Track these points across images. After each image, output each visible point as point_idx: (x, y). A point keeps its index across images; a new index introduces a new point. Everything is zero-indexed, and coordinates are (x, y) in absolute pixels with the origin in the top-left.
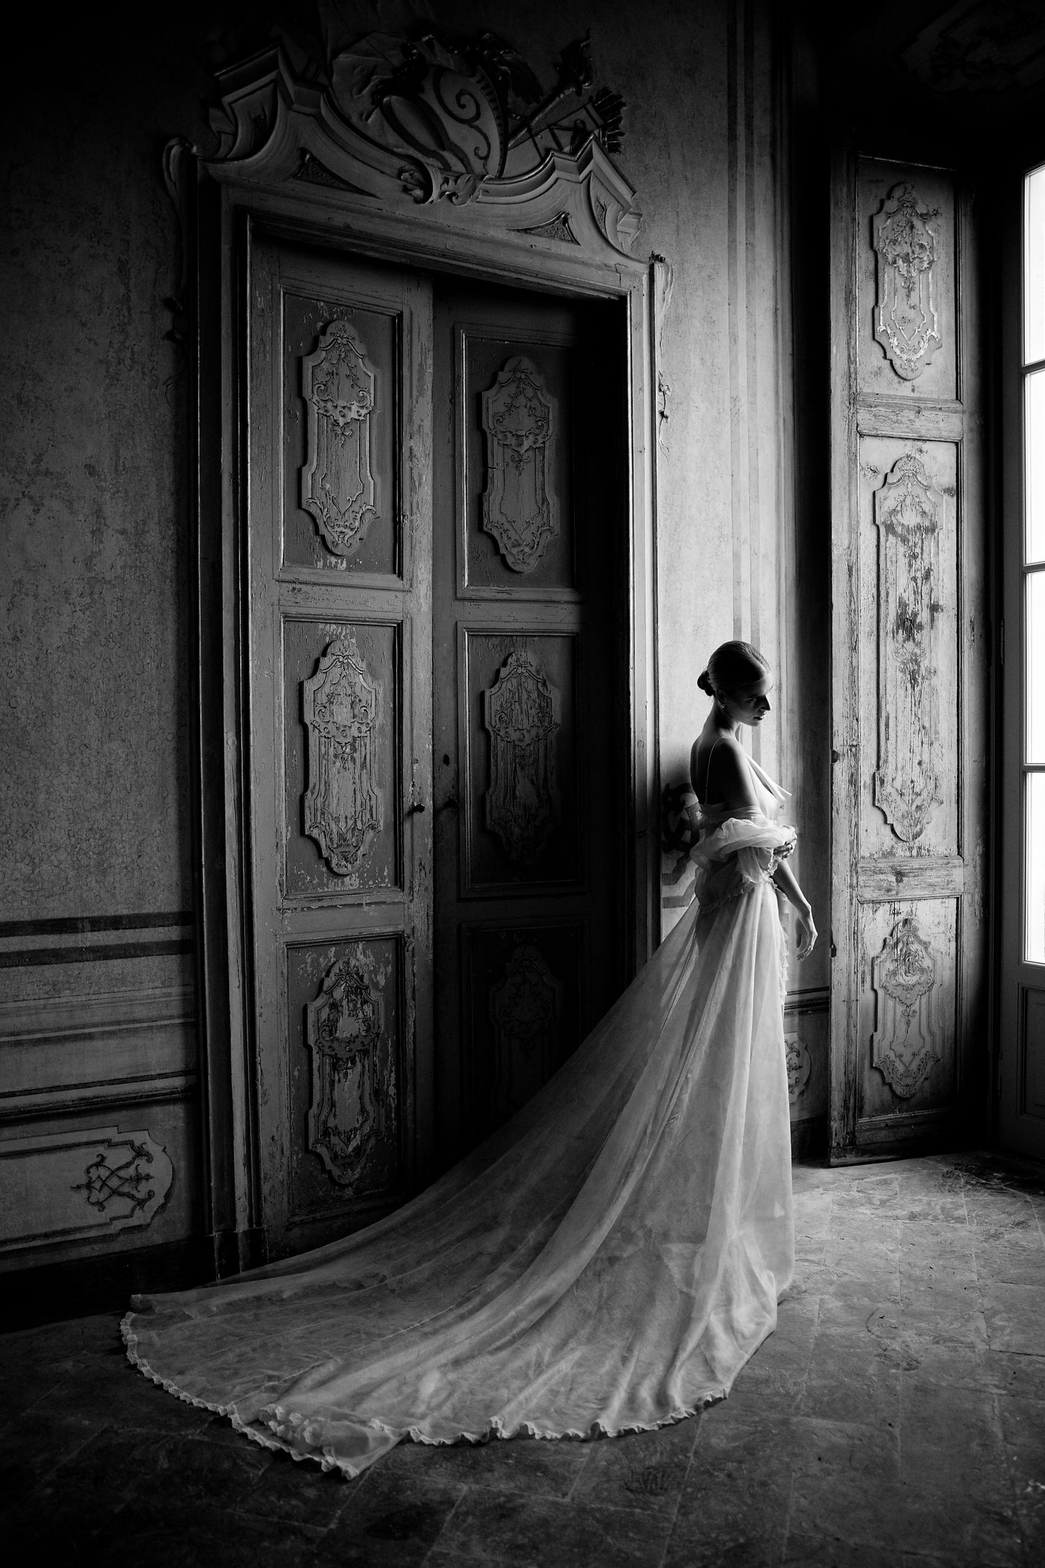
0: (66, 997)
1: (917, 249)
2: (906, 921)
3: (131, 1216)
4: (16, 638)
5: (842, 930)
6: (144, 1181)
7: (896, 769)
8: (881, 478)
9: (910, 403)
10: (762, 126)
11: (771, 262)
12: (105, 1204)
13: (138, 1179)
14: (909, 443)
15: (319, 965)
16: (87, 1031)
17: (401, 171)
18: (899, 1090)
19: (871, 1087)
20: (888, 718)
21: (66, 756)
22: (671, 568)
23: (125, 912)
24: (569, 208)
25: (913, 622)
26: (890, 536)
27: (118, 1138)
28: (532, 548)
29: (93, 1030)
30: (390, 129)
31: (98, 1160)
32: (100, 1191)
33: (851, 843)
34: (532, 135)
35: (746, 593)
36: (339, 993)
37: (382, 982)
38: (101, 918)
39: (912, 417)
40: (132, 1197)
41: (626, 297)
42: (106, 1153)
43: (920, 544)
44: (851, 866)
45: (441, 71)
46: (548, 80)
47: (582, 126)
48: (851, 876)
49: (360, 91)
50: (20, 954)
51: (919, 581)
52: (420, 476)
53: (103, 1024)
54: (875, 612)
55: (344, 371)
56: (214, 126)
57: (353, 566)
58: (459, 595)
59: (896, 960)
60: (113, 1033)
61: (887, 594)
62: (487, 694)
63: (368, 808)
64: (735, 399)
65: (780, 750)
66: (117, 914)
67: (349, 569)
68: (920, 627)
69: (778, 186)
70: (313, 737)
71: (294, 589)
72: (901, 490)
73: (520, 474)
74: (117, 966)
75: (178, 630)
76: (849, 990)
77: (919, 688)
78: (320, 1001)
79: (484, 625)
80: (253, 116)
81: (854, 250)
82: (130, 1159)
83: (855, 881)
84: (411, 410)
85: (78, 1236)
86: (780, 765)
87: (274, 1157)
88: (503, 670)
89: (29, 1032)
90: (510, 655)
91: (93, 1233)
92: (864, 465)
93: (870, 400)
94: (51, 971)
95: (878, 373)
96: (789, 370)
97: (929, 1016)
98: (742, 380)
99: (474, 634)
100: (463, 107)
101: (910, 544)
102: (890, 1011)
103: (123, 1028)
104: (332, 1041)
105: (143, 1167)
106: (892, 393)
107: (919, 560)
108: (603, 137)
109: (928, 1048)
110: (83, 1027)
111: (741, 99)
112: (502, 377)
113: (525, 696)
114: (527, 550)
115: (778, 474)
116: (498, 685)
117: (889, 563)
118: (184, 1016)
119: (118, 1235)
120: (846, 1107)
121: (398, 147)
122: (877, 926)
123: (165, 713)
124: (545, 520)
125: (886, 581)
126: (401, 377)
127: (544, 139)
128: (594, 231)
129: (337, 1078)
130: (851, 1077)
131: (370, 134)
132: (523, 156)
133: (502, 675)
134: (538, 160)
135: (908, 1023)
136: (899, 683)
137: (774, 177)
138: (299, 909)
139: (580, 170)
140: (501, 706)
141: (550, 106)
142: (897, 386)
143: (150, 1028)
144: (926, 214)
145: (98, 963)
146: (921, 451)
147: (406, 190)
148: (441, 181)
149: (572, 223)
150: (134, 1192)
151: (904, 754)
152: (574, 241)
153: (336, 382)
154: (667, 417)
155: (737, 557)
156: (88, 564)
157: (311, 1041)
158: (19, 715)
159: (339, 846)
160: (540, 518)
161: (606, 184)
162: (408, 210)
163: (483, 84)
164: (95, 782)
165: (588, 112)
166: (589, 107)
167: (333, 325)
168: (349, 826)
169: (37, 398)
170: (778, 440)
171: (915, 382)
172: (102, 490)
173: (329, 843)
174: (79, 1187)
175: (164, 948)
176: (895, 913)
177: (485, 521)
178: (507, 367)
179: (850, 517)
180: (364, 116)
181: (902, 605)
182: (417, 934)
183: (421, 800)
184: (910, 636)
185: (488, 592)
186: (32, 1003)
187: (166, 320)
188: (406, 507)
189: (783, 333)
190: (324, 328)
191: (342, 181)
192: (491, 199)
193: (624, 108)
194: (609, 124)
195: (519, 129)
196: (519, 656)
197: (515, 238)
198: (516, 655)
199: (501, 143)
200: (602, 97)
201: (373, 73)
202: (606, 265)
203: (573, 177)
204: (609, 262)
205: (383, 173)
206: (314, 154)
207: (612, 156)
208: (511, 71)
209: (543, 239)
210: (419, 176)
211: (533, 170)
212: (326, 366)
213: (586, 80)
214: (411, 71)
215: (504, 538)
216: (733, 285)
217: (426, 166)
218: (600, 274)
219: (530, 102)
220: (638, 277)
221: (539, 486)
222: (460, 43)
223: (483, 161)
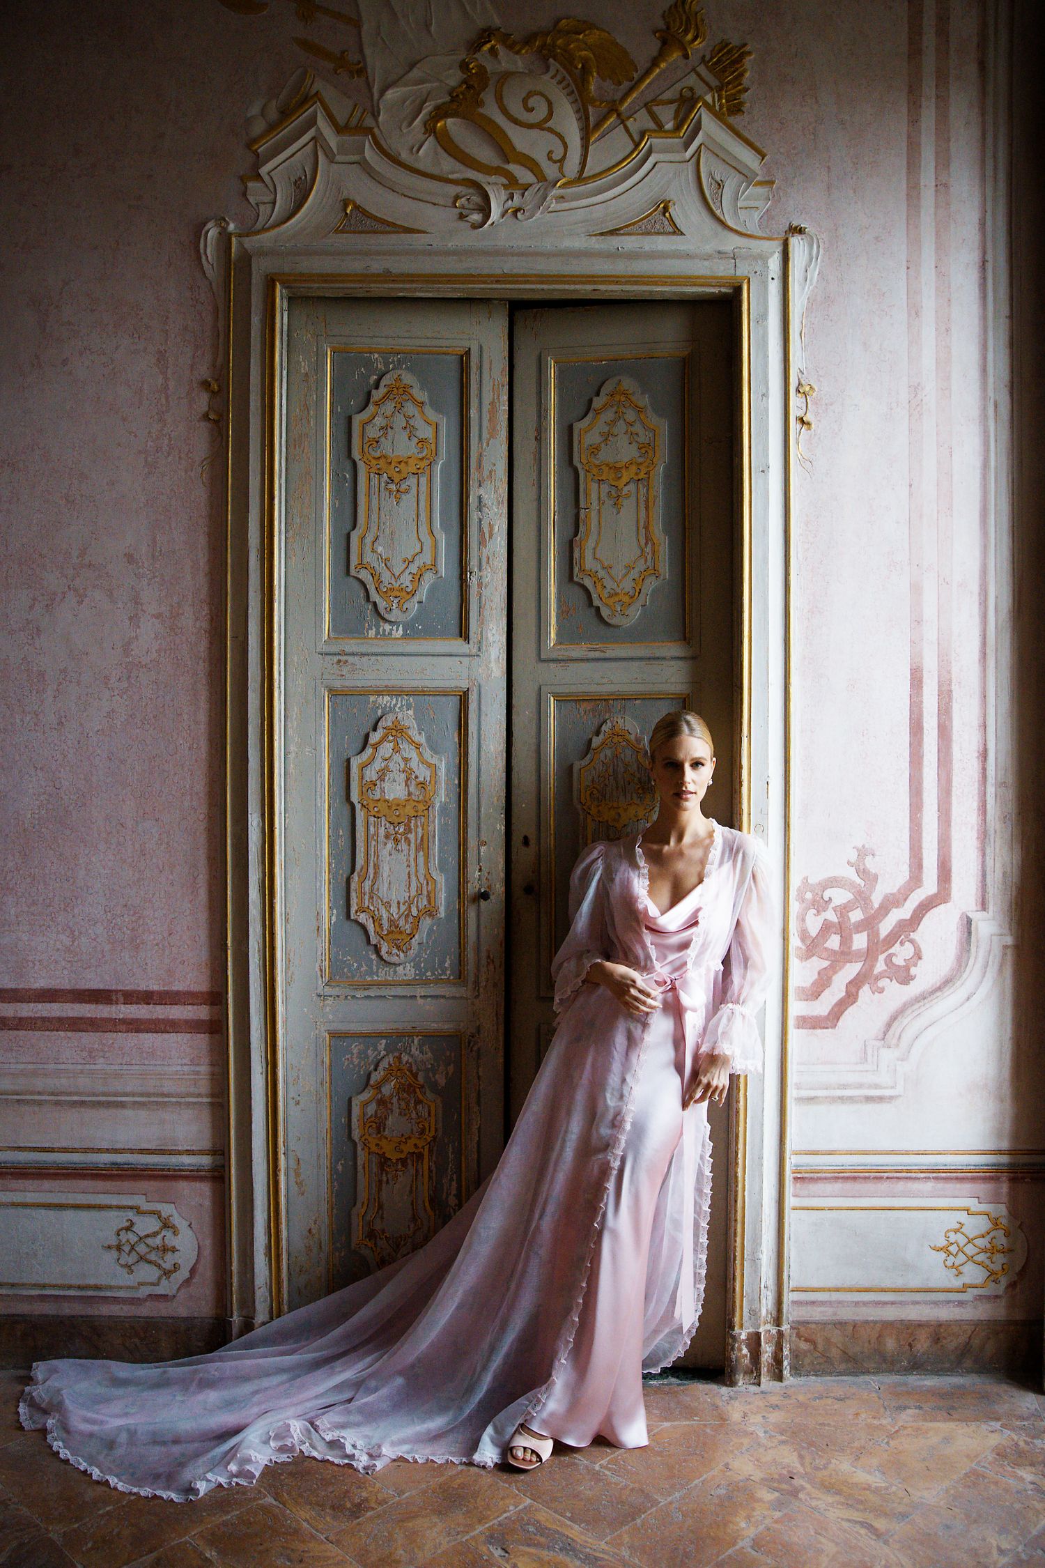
0: (100, 1064)
3: (157, 1284)
4: (60, 723)
6: (170, 1253)
11: (976, 201)
12: (133, 1267)
13: (165, 1249)
15: (367, 1057)
16: (119, 1099)
17: (457, 198)
21: (104, 835)
23: (156, 988)
24: (671, 194)
27: (146, 1206)
28: (632, 597)
29: (123, 1099)
30: (445, 155)
31: (128, 1224)
32: (129, 1255)
34: (622, 120)
35: (930, 633)
36: (387, 1090)
37: (442, 1081)
38: (134, 991)
40: (159, 1266)
41: (738, 290)
42: (135, 1219)
45: (506, 76)
46: (642, 48)
47: (690, 94)
49: (410, 124)
50: (60, 1019)
52: (491, 526)
53: (134, 1095)
55: (400, 421)
56: (252, 199)
57: (411, 632)
58: (543, 656)
60: (143, 1104)
62: (576, 767)
63: (425, 893)
64: (915, 389)
65: (984, 836)
66: (147, 989)
67: (405, 636)
69: (990, 102)
70: (360, 815)
71: (339, 661)
73: (619, 513)
74: (148, 1039)
75: (210, 710)
78: (366, 1096)
79: (573, 689)
80: (293, 180)
82: (156, 1229)
84: (480, 454)
85: (109, 1294)
86: (984, 855)
87: (311, 1250)
88: (595, 739)
89: (70, 1094)
90: (605, 721)
91: (121, 1294)
94: (89, 1039)
96: (1004, 339)
98: (928, 360)
99: (561, 700)
100: (532, 110)
103: (153, 1101)
104: (380, 1139)
105: (171, 1240)
108: (720, 98)
110: (116, 1095)
112: (598, 403)
113: (622, 768)
114: (626, 599)
115: (984, 477)
116: (589, 756)
118: (212, 1095)
119: (145, 1300)
121: (452, 173)
123: (197, 793)
124: (649, 563)
126: (469, 420)
127: (641, 120)
128: (704, 213)
129: (384, 1179)
131: (420, 166)
132: (611, 146)
133: (594, 745)
134: (631, 147)
137: (984, 93)
138: (342, 997)
139: (687, 146)
140: (593, 780)
141: (647, 81)
143: (179, 1103)
145: (130, 1035)
147: (462, 217)
148: (504, 196)
149: (675, 211)
150: (161, 1262)
152: (677, 231)
153: (390, 438)
154: (809, 424)
155: (916, 589)
156: (126, 650)
157: (356, 1135)
158: (63, 795)
159: (390, 932)
160: (643, 560)
161: (722, 155)
162: (466, 238)
163: (559, 78)
164: (130, 860)
165: (699, 75)
166: (702, 69)
167: (388, 376)
168: (402, 911)
169: (82, 496)
170: (986, 433)
172: (139, 576)
173: (378, 929)
174: (109, 1247)
175: (193, 1026)
177: (576, 570)
178: (604, 391)
180: (415, 149)
182: (485, 1034)
183: (489, 887)
185: (578, 651)
186: (70, 1067)
187: (203, 401)
188: (473, 563)
189: (995, 291)
190: (378, 381)
191: (389, 224)
192: (566, 205)
193: (748, 58)
194: (729, 83)
195: (605, 118)
196: (615, 723)
197: (597, 244)
198: (612, 722)
199: (582, 139)
200: (719, 51)
201: (425, 102)
202: (719, 252)
203: (677, 157)
204: (721, 249)
205: (435, 204)
206: (358, 203)
207: (731, 120)
208: (594, 54)
209: (633, 238)
210: (477, 199)
211: (624, 160)
212: (379, 421)
213: (695, 38)
214: (469, 87)
215: (599, 586)
216: (914, 243)
217: (484, 186)
218: (706, 263)
219: (620, 83)
220: (763, 258)
221: (642, 524)
222: (528, 41)
223: (559, 164)
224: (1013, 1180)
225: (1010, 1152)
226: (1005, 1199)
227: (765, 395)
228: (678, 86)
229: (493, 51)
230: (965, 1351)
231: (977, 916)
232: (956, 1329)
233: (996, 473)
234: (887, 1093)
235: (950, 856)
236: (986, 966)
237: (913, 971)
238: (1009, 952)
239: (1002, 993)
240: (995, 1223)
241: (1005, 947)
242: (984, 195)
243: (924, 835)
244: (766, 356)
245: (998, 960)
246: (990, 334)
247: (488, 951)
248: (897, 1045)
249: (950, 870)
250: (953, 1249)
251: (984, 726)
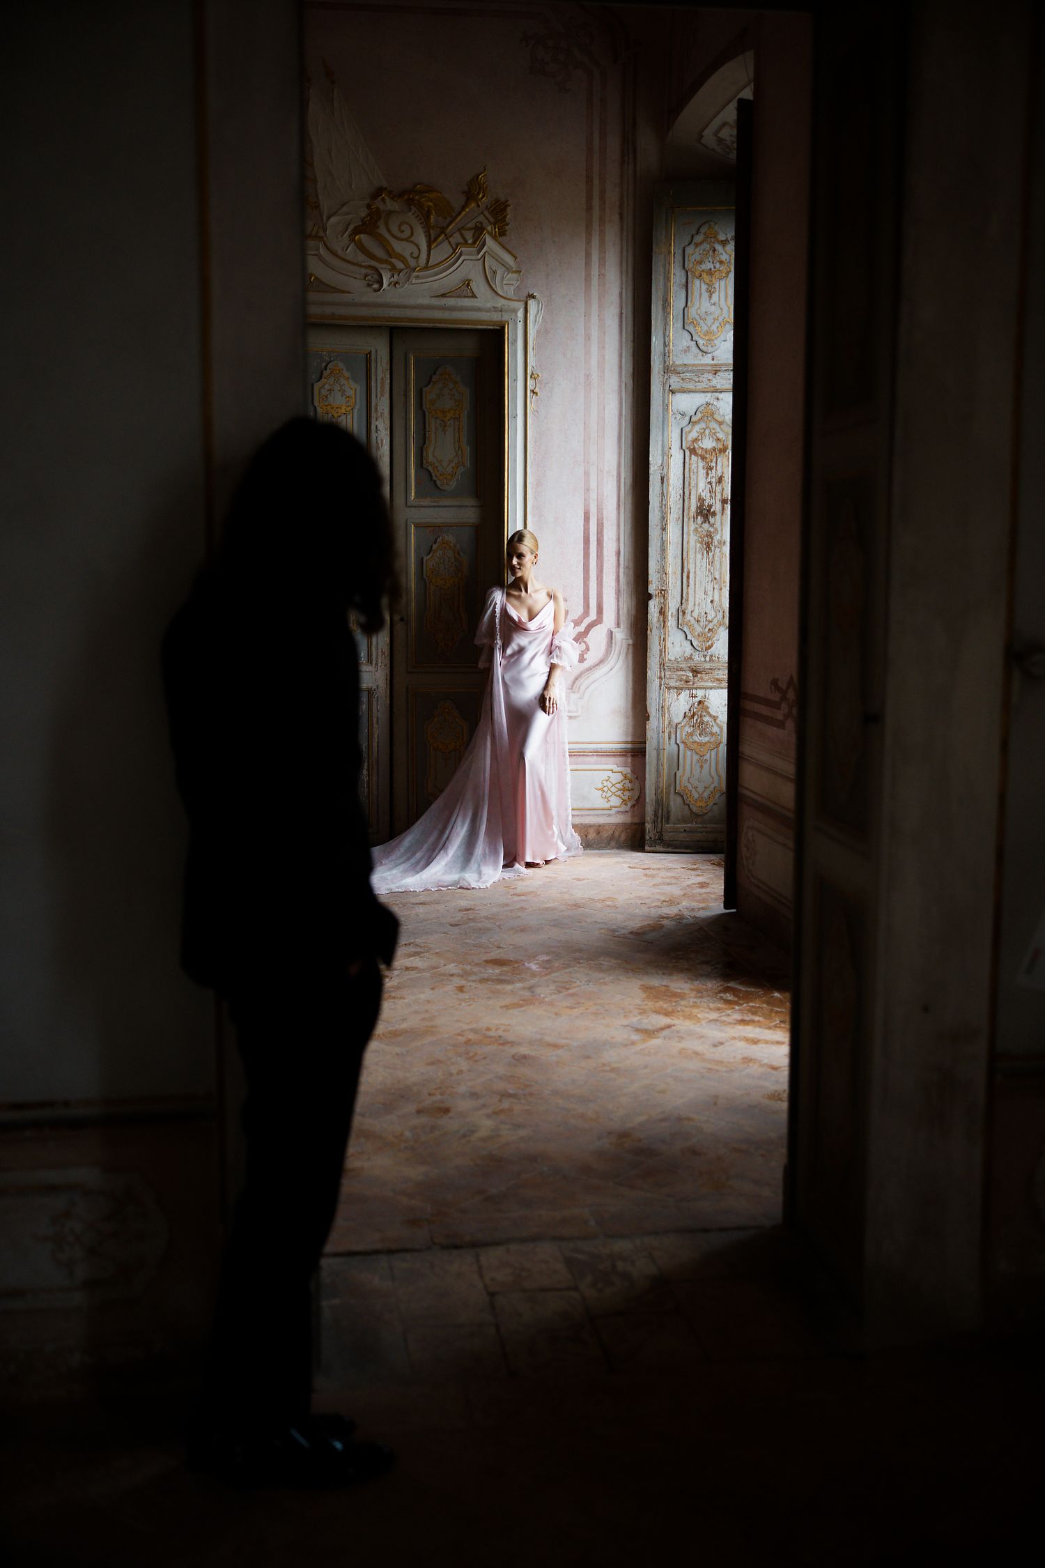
1: (718, 265)
2: (700, 702)
5: (653, 705)
7: (694, 605)
8: (687, 419)
9: (709, 368)
10: (613, 195)
11: (618, 283)
14: (709, 395)
17: (366, 275)
18: (694, 809)
19: (675, 804)
20: (689, 573)
22: (538, 484)
24: (471, 276)
25: (709, 511)
26: (693, 456)
28: (452, 476)
30: (360, 253)
33: (661, 651)
34: (447, 238)
35: (593, 495)
39: (710, 378)
41: (504, 328)
43: (715, 460)
44: (661, 665)
45: (390, 213)
46: (457, 201)
47: (480, 225)
48: (660, 671)
49: (342, 235)
51: (714, 484)
52: (382, 440)
54: (682, 505)
55: (337, 387)
58: (408, 505)
59: (693, 726)
61: (690, 493)
62: (425, 559)
64: (588, 376)
65: (618, 592)
68: (714, 514)
69: (625, 233)
72: (703, 425)
73: (445, 434)
76: (659, 742)
77: (713, 553)
79: (423, 521)
81: (669, 272)
83: (663, 675)
84: (376, 405)
86: (618, 601)
88: (434, 545)
90: (439, 537)
92: (675, 411)
93: (679, 369)
95: (688, 350)
96: (630, 351)
97: (717, 764)
98: (594, 362)
99: (417, 526)
100: (403, 232)
101: (708, 460)
102: (688, 758)
106: (696, 362)
107: (714, 471)
108: (495, 228)
109: (716, 784)
111: (596, 182)
112: (435, 378)
113: (447, 559)
114: (449, 477)
115: (620, 419)
116: (431, 554)
117: (692, 474)
120: (656, 815)
121: (364, 262)
122: (680, 704)
124: (460, 460)
125: (689, 485)
126: (371, 387)
127: (456, 238)
128: (487, 287)
130: (659, 797)
131: (347, 258)
132: (442, 251)
133: (433, 548)
134: (452, 251)
135: (702, 767)
136: (697, 550)
137: (622, 229)
139: (479, 252)
140: (433, 566)
141: (459, 218)
142: (701, 357)
144: (725, 241)
146: (718, 399)
147: (369, 285)
148: (389, 276)
149: (473, 285)
151: (700, 595)
152: (474, 296)
153: (332, 395)
154: (537, 393)
155: (587, 474)
160: (457, 458)
161: (496, 257)
162: (371, 296)
163: (416, 215)
165: (484, 215)
166: (486, 213)
167: (330, 364)
170: (621, 399)
171: (715, 354)
176: (693, 696)
177: (424, 461)
178: (438, 373)
179: (663, 446)
180: (345, 249)
181: (701, 500)
182: (380, 689)
184: (706, 519)
185: (426, 502)
189: (626, 328)
190: (327, 365)
191: (334, 288)
192: (420, 281)
193: (509, 208)
194: (499, 220)
195: (439, 236)
197: (435, 302)
198: (442, 537)
199: (427, 246)
200: (495, 204)
201: (350, 224)
202: (494, 307)
203: (474, 257)
204: (495, 305)
205: (355, 278)
206: (316, 275)
207: (500, 239)
208: (434, 204)
209: (453, 299)
210: (376, 277)
211: (448, 258)
212: (327, 387)
213: (483, 197)
214: (371, 218)
215: (436, 471)
216: (588, 303)
217: (380, 270)
218: (488, 314)
219: (446, 218)
220: (515, 311)
221: (456, 440)
222: (401, 195)
223: (415, 260)
224: (632, 756)
225: (632, 743)
226: (629, 765)
227: (516, 380)
228: (474, 221)
229: (383, 200)
230: (612, 838)
231: (615, 630)
232: (607, 828)
233: (625, 418)
234: (574, 714)
235: (602, 600)
236: (619, 654)
237: (585, 656)
238: (631, 647)
239: (628, 667)
240: (625, 776)
241: (629, 645)
242: (622, 280)
243: (590, 591)
244: (516, 361)
245: (625, 651)
246: (624, 348)
247: (382, 649)
248: (578, 692)
249: (602, 608)
250: (605, 789)
251: (619, 540)
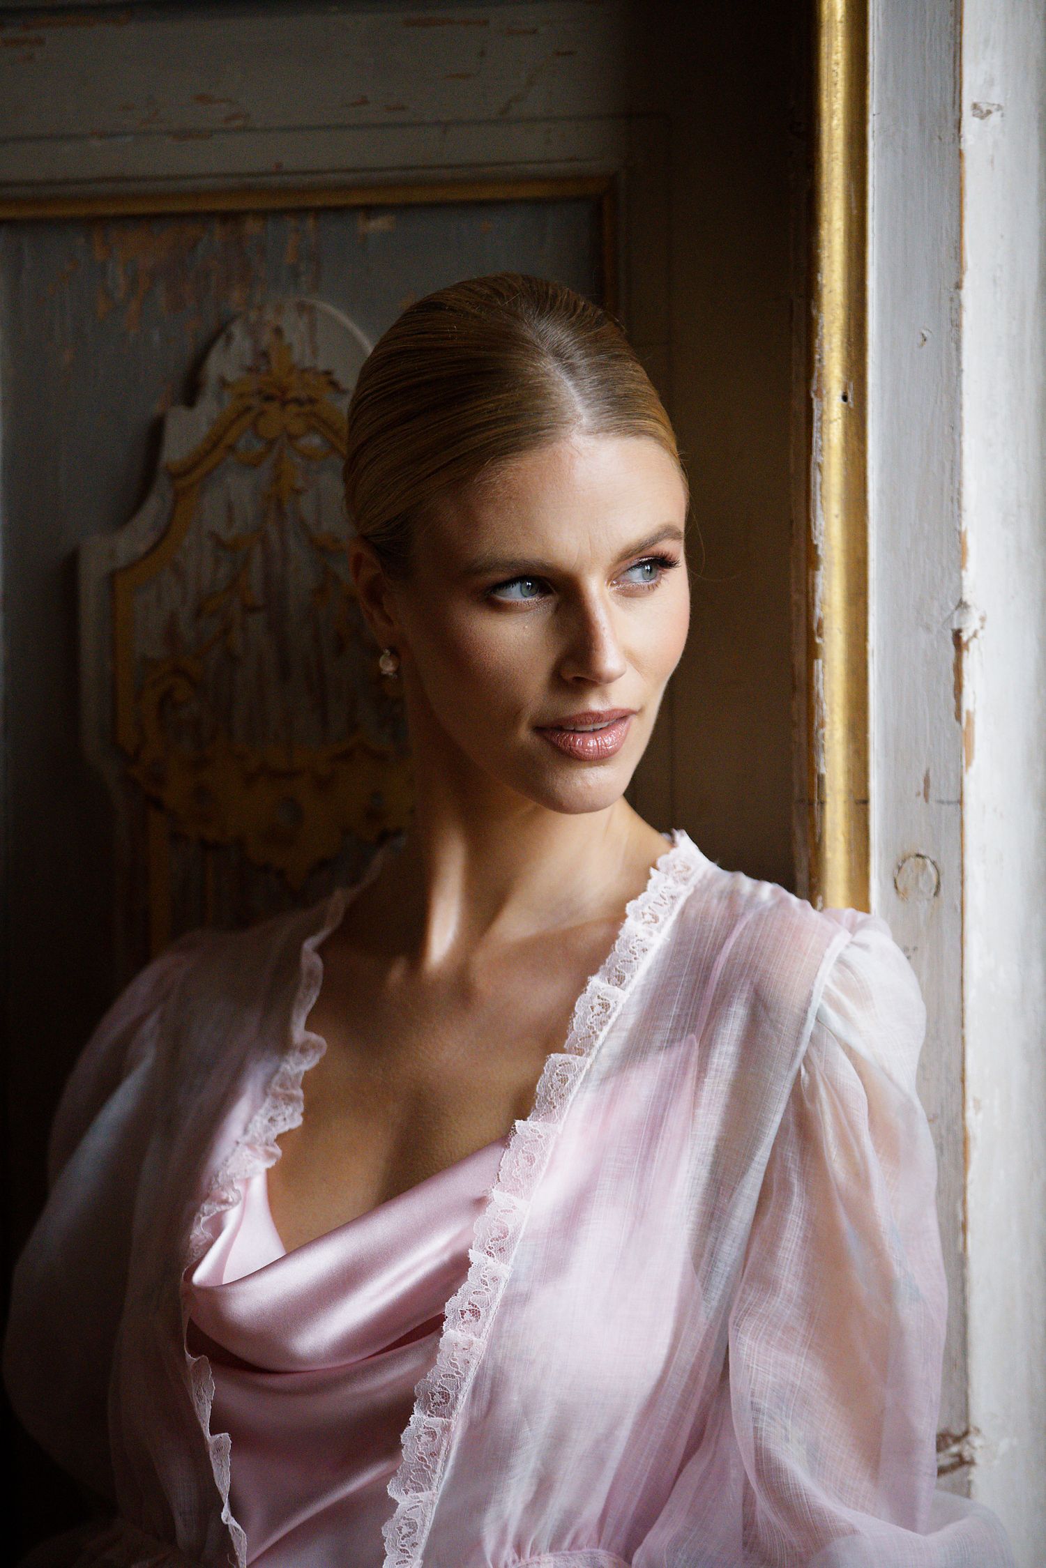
90: (220, 332)
196: (267, 338)
198: (253, 332)
